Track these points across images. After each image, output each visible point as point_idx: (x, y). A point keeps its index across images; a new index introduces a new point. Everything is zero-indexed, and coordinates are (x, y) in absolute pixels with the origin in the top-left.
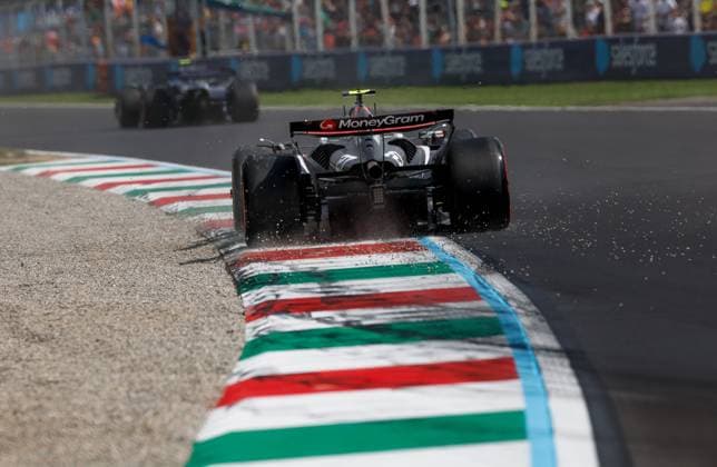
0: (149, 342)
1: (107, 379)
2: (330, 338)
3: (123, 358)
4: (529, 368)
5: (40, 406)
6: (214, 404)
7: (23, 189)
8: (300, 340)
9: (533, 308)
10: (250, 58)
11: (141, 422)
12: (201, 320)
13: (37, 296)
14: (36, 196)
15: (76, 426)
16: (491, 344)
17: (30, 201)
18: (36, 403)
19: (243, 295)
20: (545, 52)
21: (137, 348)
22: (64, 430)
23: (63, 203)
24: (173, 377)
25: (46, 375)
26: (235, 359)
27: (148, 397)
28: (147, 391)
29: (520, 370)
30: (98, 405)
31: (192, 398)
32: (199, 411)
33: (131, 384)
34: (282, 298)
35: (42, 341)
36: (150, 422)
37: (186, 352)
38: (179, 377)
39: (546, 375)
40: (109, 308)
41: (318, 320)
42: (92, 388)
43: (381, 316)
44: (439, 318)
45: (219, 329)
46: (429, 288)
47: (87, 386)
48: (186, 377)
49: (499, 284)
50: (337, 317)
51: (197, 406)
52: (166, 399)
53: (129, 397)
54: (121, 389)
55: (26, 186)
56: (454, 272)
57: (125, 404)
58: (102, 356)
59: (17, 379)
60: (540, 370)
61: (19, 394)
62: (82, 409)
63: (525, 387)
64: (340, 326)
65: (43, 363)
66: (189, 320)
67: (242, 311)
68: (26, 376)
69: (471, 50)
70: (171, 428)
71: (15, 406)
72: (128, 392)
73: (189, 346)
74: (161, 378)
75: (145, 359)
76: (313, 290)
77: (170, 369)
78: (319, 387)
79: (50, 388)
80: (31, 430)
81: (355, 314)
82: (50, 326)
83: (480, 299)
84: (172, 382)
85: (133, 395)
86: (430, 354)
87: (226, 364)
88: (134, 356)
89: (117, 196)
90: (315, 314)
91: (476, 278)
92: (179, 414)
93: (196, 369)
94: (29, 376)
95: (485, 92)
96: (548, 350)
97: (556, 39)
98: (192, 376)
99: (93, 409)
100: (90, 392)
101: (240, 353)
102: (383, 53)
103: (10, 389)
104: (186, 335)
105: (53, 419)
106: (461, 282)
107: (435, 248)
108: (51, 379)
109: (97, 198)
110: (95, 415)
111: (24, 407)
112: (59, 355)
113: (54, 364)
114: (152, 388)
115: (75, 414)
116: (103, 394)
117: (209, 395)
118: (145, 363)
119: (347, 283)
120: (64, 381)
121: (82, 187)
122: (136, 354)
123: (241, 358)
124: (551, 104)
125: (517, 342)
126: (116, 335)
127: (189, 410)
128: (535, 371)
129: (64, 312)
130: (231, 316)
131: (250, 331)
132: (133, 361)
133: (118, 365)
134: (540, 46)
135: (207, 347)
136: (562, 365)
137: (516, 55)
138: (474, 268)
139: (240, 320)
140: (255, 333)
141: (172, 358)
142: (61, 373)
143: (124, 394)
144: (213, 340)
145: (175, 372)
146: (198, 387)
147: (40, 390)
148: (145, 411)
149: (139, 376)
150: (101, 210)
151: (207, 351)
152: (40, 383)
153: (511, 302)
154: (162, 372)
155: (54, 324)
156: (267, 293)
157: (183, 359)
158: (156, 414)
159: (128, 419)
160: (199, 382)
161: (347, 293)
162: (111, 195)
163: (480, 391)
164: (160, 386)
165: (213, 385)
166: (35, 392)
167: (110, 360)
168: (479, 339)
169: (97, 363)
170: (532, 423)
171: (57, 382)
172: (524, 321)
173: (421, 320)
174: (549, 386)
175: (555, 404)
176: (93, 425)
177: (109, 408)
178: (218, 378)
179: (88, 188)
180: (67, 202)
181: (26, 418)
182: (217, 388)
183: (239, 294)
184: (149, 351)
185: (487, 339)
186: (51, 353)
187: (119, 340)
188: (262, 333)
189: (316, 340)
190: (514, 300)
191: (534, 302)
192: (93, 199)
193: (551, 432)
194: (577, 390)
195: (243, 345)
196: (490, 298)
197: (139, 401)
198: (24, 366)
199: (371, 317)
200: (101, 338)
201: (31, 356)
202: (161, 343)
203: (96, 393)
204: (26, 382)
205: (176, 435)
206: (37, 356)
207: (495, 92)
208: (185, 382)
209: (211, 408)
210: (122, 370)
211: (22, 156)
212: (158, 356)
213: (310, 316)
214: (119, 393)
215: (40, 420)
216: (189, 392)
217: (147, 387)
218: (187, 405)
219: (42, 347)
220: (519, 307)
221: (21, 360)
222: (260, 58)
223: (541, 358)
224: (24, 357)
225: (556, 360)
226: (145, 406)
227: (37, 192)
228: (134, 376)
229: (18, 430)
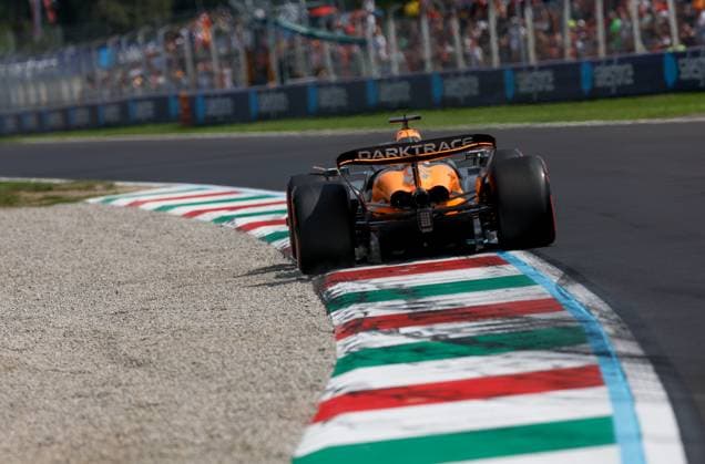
0: (244, 363)
1: (205, 400)
2: (419, 353)
3: (220, 379)
4: (614, 374)
5: (142, 429)
6: (310, 420)
7: (114, 220)
8: (389, 356)
9: (615, 316)
10: (329, 85)
11: (239, 440)
12: (293, 339)
13: (133, 322)
14: (126, 225)
15: (177, 446)
16: (576, 352)
17: (121, 232)
18: (137, 426)
19: (332, 314)
20: (614, 67)
21: (232, 369)
22: (165, 451)
23: (153, 232)
24: (269, 396)
25: (146, 398)
26: (328, 376)
27: (246, 416)
28: (245, 410)
29: (605, 377)
30: (198, 424)
31: (289, 416)
32: (296, 427)
33: (228, 403)
34: (370, 315)
35: (139, 365)
36: (249, 440)
37: (279, 371)
38: (275, 396)
39: (631, 381)
40: (204, 331)
41: (407, 335)
42: (191, 409)
43: (467, 329)
44: (524, 329)
45: (311, 347)
46: (513, 300)
47: (185, 407)
48: (282, 395)
49: (580, 294)
50: (425, 332)
51: (294, 423)
52: (262, 417)
53: (227, 417)
54: (218, 409)
55: (116, 216)
56: (536, 284)
57: (223, 423)
58: (199, 378)
59: (118, 403)
60: (625, 376)
61: (121, 417)
62: (182, 430)
63: (611, 393)
64: (428, 340)
65: (142, 387)
66: (281, 340)
67: (332, 329)
68: (127, 400)
69: (541, 69)
70: (270, 444)
71: (118, 430)
72: (226, 412)
73: (282, 364)
74: (257, 397)
75: (240, 380)
76: (400, 307)
77: (264, 388)
78: (411, 400)
79: (151, 410)
80: (134, 451)
81: (442, 328)
82: (148, 351)
83: (562, 309)
84: (269, 401)
85: (231, 414)
86: (517, 364)
87: (320, 381)
88: (230, 377)
89: (205, 223)
90: (403, 330)
91: (558, 290)
92: (278, 431)
93: (290, 387)
94: (130, 401)
95: (557, 109)
96: (631, 357)
97: (625, 55)
98: (287, 394)
99: (192, 429)
100: (190, 413)
101: (332, 370)
102: (457, 75)
103: (112, 413)
104: (279, 355)
105: (156, 440)
106: (544, 294)
107: (517, 262)
108: (150, 401)
109: (185, 225)
110: (195, 435)
111: (126, 431)
112: (158, 378)
113: (153, 388)
114: (249, 407)
115: (177, 434)
116: (202, 415)
117: (304, 412)
118: (241, 383)
119: (433, 298)
120: (163, 404)
121: (170, 216)
122: (232, 375)
123: (334, 375)
124: (623, 117)
125: (602, 350)
126: (212, 357)
127: (286, 427)
128: (620, 378)
129: (160, 337)
130: (322, 334)
131: (341, 348)
132: (229, 381)
133: (214, 387)
134: (609, 62)
135: (300, 366)
136: (646, 371)
137: (585, 71)
138: (555, 280)
139: (330, 337)
140: (346, 350)
141: (267, 378)
142: (161, 396)
143: (222, 413)
144: (305, 358)
145: (271, 391)
146: (293, 404)
147: (141, 412)
148: (244, 429)
149: (235, 396)
150: (190, 236)
151: (301, 369)
152: (140, 406)
153: (594, 312)
154: (258, 391)
155: (151, 349)
156: (355, 311)
157: (277, 378)
158: (254, 432)
159: (227, 437)
160: (293, 399)
161: (433, 309)
162: (198, 222)
163: (568, 398)
164: (257, 404)
165: (308, 402)
166: (136, 414)
167: (206, 381)
168: (564, 348)
169: (194, 385)
170: (620, 428)
171: (156, 405)
172: (607, 330)
173: (506, 331)
174: (635, 391)
175: (642, 409)
176: (193, 444)
177: (209, 428)
178: (312, 395)
179: (176, 216)
180: (157, 229)
181: (128, 441)
182: (313, 405)
183: (328, 313)
184: (244, 372)
185: (570, 348)
186: (150, 376)
187: (214, 362)
188: (354, 350)
189: (406, 355)
190: (597, 310)
191: (616, 310)
192: (182, 227)
193: (639, 436)
194: (662, 394)
195: (335, 362)
196: (572, 308)
197: (237, 420)
198: (124, 390)
199: (457, 331)
200: (197, 360)
201: (130, 380)
202: (255, 363)
203: (196, 414)
204: (127, 406)
205: (275, 452)
206: (135, 380)
207: (567, 108)
208: (281, 400)
209: (307, 424)
210: (219, 390)
211: (111, 187)
212: (254, 376)
213: (398, 332)
214: (217, 413)
215: (143, 442)
216: (285, 410)
217: (243, 406)
218: (283, 422)
219: (140, 372)
220: (601, 316)
221: (120, 385)
222: (338, 85)
223: (625, 365)
224: (124, 382)
225: (641, 366)
226: (243, 425)
227: (127, 222)
228: (230, 396)
229: (122, 452)
